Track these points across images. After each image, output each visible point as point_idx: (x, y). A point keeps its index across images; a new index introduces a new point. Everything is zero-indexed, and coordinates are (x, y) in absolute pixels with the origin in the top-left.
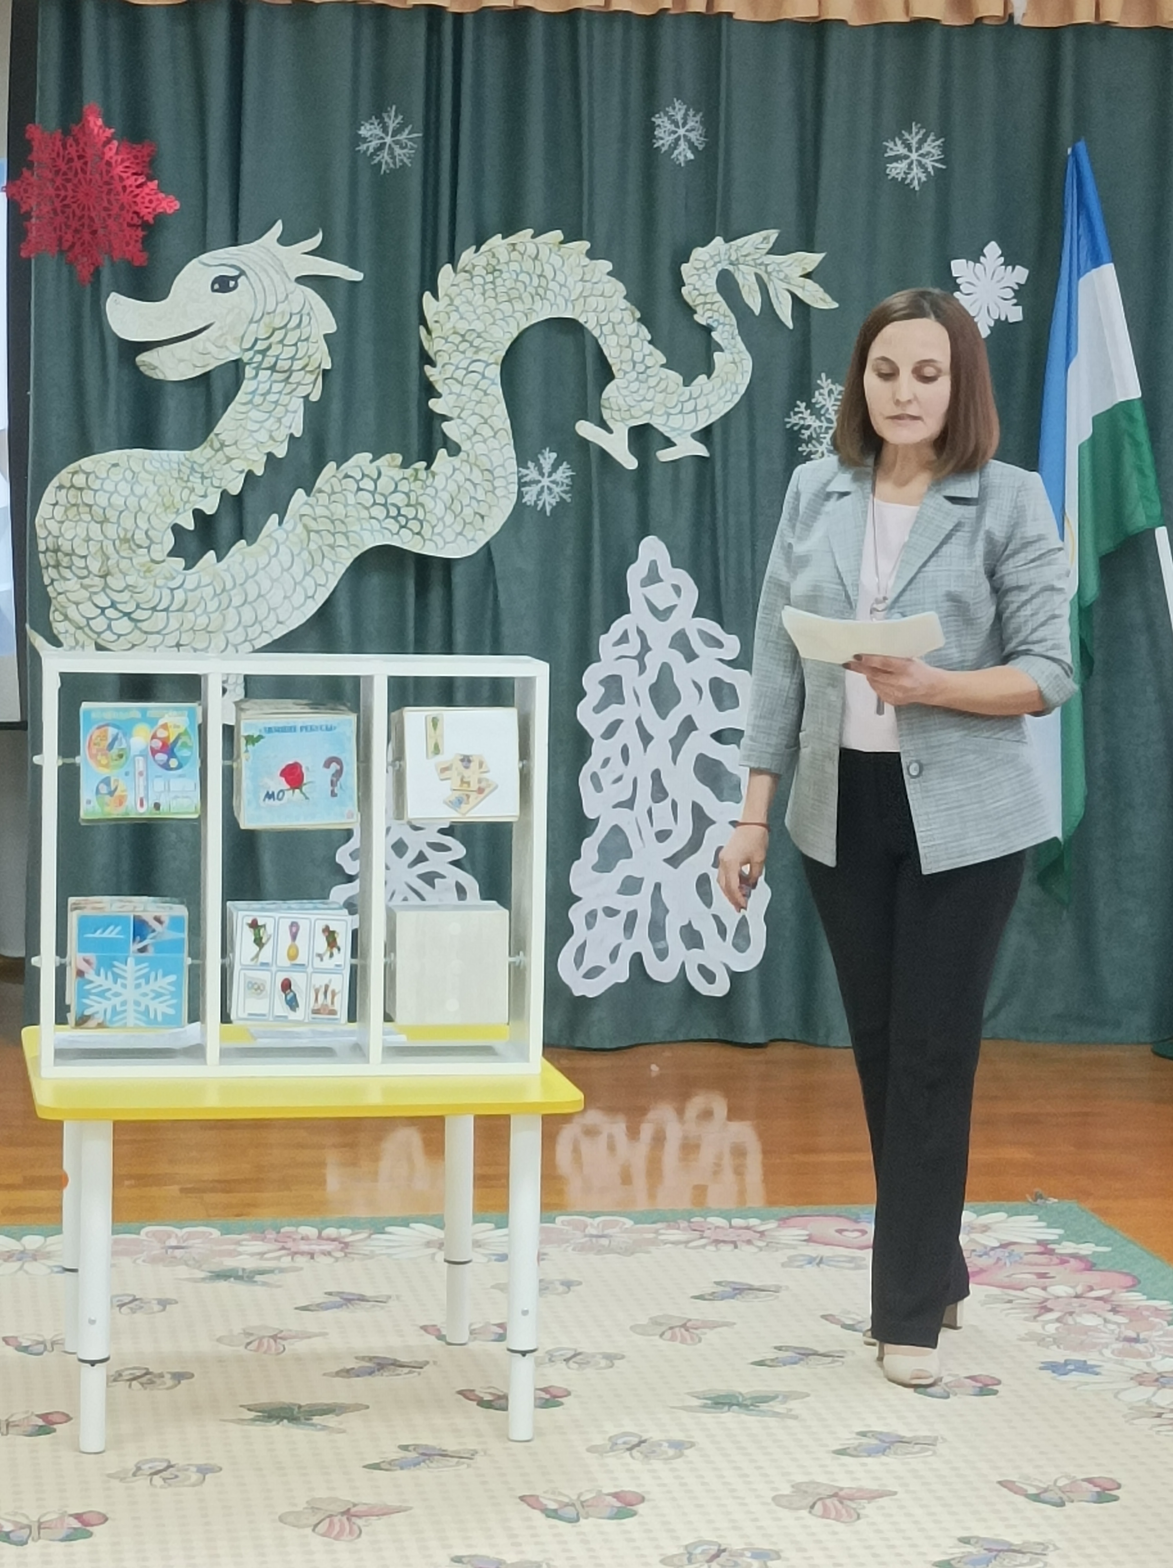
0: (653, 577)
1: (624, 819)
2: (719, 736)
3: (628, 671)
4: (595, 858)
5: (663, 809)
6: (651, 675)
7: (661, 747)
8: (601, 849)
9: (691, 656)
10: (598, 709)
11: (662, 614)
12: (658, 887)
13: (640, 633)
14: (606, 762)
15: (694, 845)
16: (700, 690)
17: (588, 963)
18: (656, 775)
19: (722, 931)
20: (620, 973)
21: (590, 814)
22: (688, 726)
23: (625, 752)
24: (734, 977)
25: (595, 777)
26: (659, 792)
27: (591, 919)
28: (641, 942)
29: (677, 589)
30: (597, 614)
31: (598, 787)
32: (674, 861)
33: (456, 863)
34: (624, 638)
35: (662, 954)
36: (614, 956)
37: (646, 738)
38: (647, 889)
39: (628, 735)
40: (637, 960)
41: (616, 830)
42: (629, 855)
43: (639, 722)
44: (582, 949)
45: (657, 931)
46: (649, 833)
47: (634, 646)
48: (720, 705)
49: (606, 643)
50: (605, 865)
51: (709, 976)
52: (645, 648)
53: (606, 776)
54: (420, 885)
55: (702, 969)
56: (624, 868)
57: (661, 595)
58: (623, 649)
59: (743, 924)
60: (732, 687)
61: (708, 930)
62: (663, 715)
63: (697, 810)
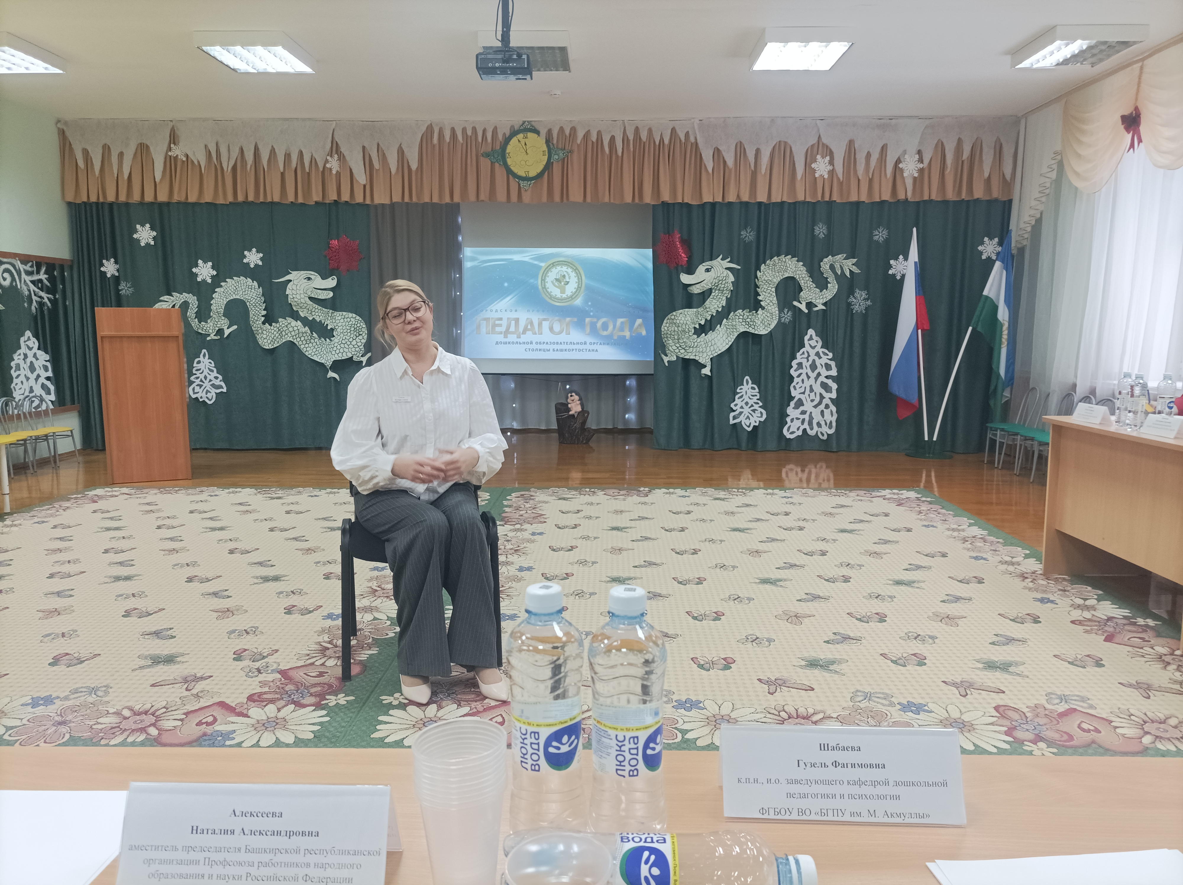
0: (811, 338)
1: (802, 397)
2: (827, 377)
3: (804, 361)
4: (793, 406)
5: (812, 394)
6: (810, 362)
7: (812, 380)
8: (795, 404)
9: (820, 358)
10: (795, 371)
11: (813, 348)
12: (811, 413)
13: (808, 352)
14: (798, 383)
15: (820, 403)
16: (822, 366)
17: (791, 431)
18: (811, 386)
19: (826, 424)
20: (800, 433)
21: (793, 395)
22: (819, 375)
23: (803, 380)
24: (828, 435)
25: (794, 387)
26: (812, 390)
27: (792, 420)
28: (806, 426)
29: (817, 342)
30: (797, 348)
31: (795, 389)
32: (815, 407)
33: (760, 407)
34: (803, 353)
35: (812, 429)
36: (798, 429)
37: (809, 377)
38: (808, 413)
39: (804, 376)
40: (805, 430)
41: (800, 400)
42: (803, 405)
43: (807, 373)
44: (789, 427)
45: (810, 423)
46: (809, 400)
47: (806, 355)
48: (827, 370)
49: (798, 355)
50: (797, 407)
51: (823, 435)
52: (809, 356)
53: (797, 387)
54: (751, 412)
55: (821, 433)
56: (802, 408)
57: (813, 343)
58: (803, 356)
59: (831, 422)
60: (830, 365)
61: (823, 423)
62: (813, 372)
63: (821, 394)
